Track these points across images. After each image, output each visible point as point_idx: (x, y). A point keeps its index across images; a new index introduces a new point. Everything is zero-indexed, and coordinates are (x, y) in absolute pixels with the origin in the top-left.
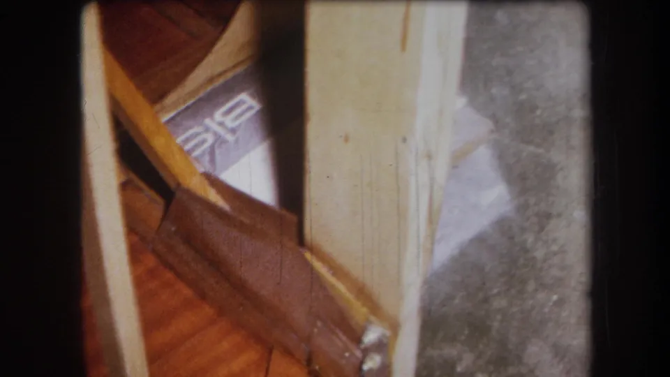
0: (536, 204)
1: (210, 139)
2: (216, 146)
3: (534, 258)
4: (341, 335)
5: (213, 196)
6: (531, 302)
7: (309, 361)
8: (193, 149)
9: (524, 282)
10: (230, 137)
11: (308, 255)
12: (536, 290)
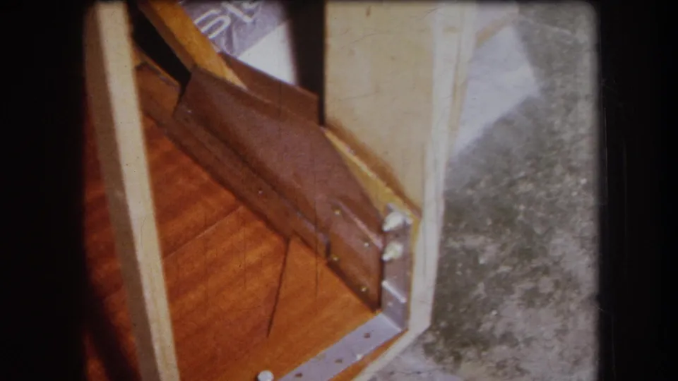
0: (562, 87)
1: (227, 21)
2: (234, 28)
3: (561, 141)
4: (359, 223)
5: (231, 76)
6: (559, 186)
7: (328, 252)
8: (211, 31)
9: (551, 165)
10: (247, 19)
11: (329, 135)
12: (563, 174)
